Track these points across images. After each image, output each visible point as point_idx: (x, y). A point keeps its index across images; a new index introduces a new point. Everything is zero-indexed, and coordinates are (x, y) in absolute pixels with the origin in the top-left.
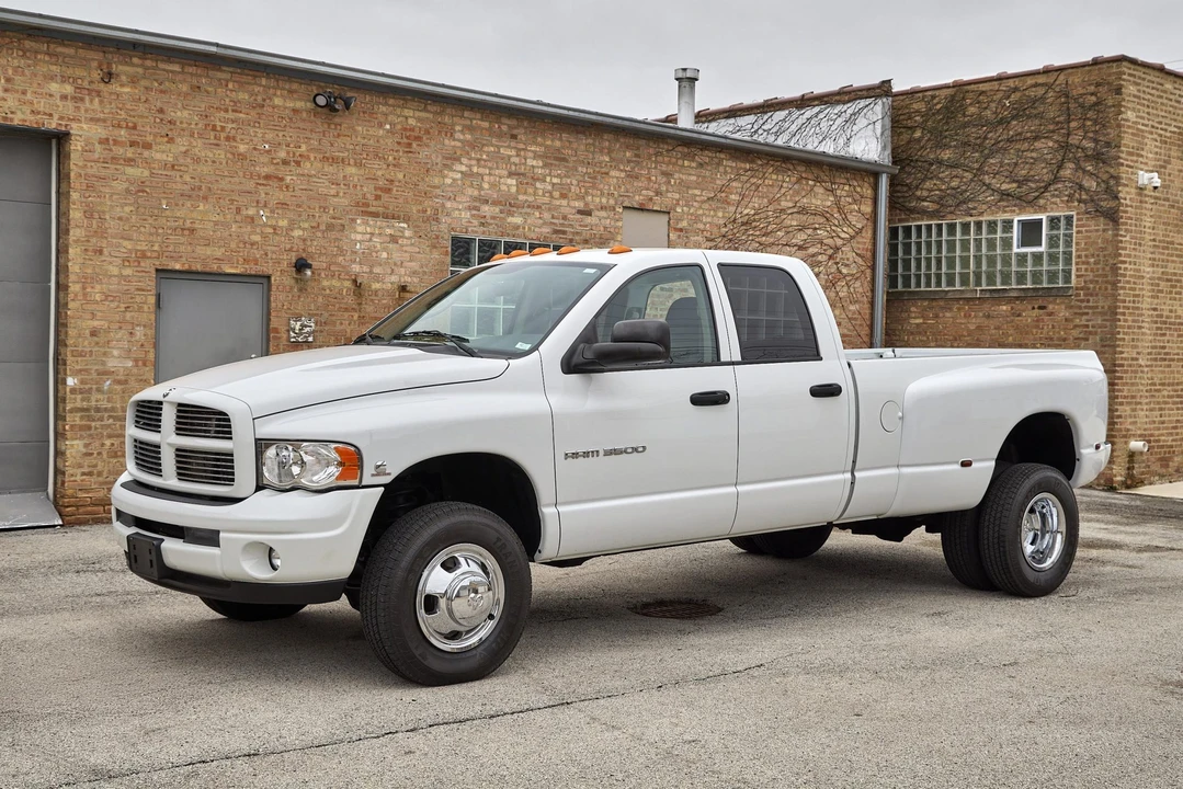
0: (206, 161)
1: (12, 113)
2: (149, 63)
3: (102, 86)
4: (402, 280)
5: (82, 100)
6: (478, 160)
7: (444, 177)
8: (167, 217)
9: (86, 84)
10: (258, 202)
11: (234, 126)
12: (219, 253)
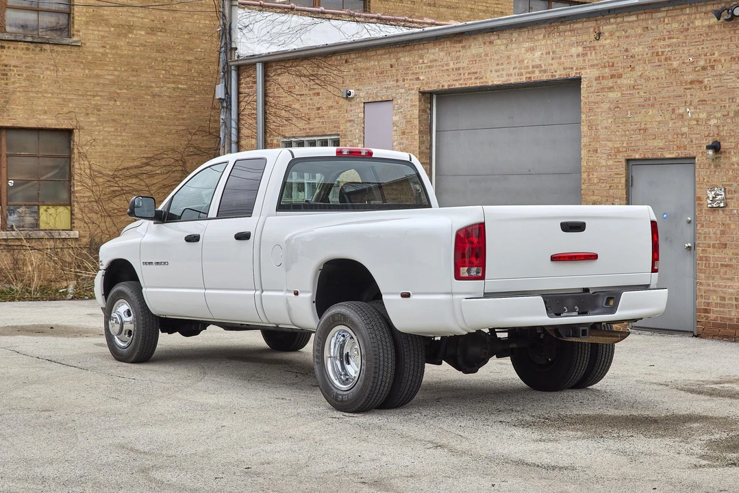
0: (653, 79)
1: (555, 72)
2: (619, 20)
3: (596, 43)
8: (631, 122)
9: (588, 44)
10: (686, 103)
11: (670, 49)
12: (661, 145)
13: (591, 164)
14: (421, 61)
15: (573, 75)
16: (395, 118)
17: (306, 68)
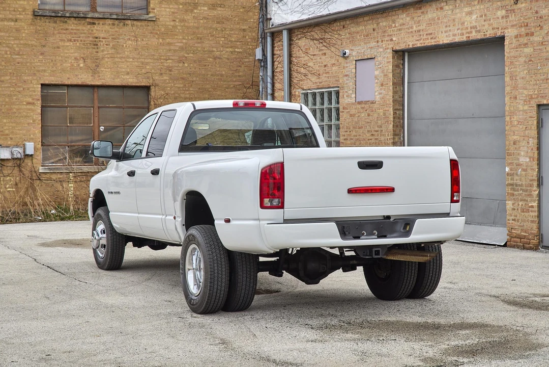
1: (487, 31)
8: (540, 73)
9: (509, 8)
13: (512, 109)
14: (393, 25)
15: (499, 34)
16: (377, 73)
17: (317, 33)
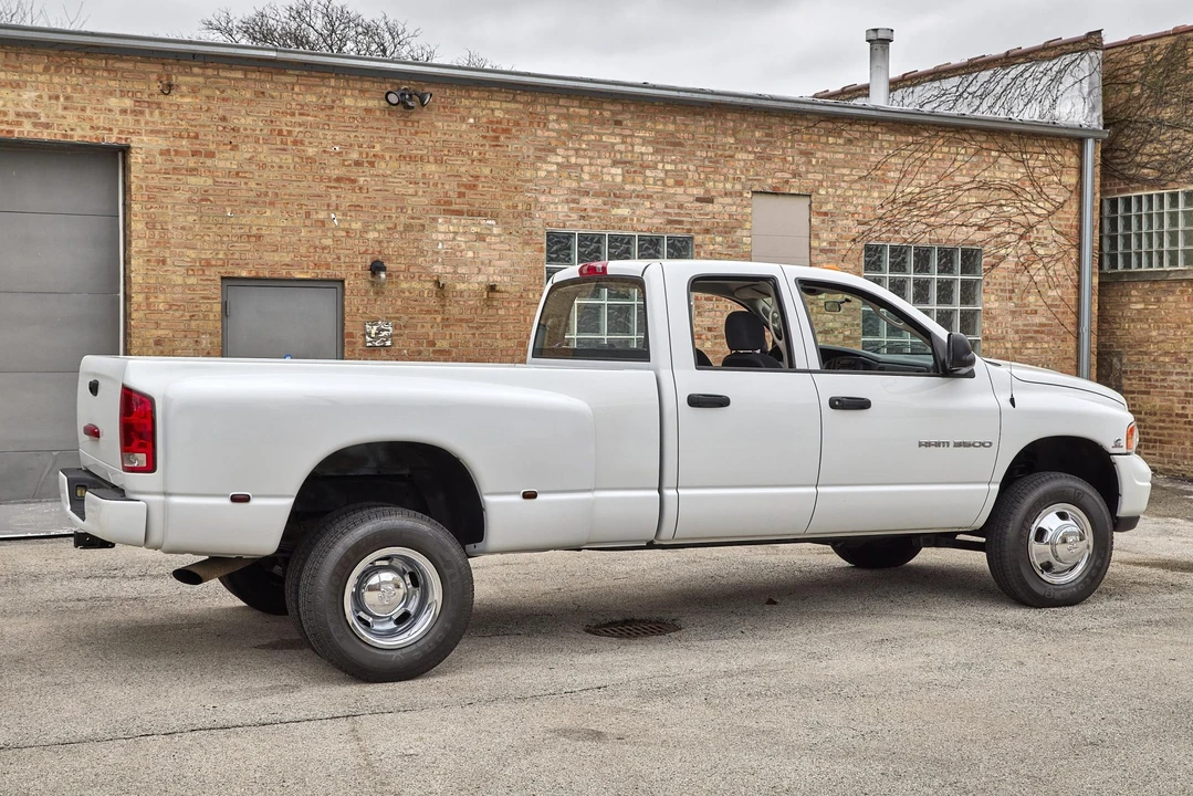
0: (272, 167)
1: (72, 130)
2: (210, 72)
3: (162, 98)
4: (491, 279)
5: (142, 113)
6: (577, 150)
7: (537, 170)
8: (232, 224)
9: (145, 97)
10: (328, 205)
11: (301, 129)
12: (287, 259)
13: (152, 281)
15: (112, 139)
